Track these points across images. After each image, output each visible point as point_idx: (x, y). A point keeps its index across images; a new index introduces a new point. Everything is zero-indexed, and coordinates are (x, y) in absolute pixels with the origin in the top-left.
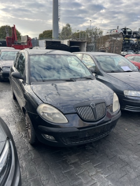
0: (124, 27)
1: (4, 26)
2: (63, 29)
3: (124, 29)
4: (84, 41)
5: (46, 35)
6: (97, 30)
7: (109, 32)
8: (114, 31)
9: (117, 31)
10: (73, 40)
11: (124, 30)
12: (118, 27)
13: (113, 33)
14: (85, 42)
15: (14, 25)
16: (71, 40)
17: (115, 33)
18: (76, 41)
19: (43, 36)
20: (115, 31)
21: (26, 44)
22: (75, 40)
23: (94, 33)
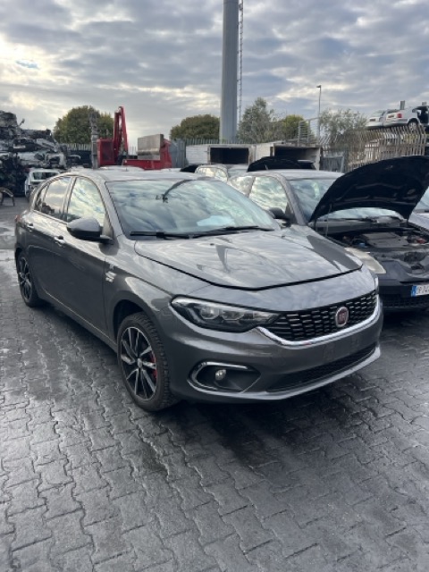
0: (420, 105)
1: (79, 109)
2: (247, 112)
3: (419, 108)
4: (314, 146)
5: (190, 130)
6: (349, 116)
7: (377, 118)
8: (390, 115)
9: (400, 116)
10: (284, 145)
11: (420, 111)
12: (402, 104)
13: (388, 121)
14: (315, 149)
15: (122, 109)
16: (279, 143)
17: (395, 120)
18: (294, 145)
19: (183, 132)
20: (395, 114)
21: (158, 158)
22: (290, 144)
23: (342, 125)
